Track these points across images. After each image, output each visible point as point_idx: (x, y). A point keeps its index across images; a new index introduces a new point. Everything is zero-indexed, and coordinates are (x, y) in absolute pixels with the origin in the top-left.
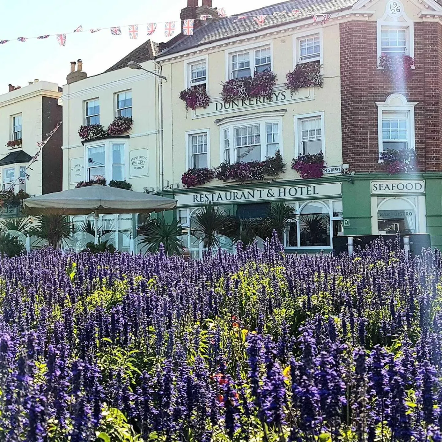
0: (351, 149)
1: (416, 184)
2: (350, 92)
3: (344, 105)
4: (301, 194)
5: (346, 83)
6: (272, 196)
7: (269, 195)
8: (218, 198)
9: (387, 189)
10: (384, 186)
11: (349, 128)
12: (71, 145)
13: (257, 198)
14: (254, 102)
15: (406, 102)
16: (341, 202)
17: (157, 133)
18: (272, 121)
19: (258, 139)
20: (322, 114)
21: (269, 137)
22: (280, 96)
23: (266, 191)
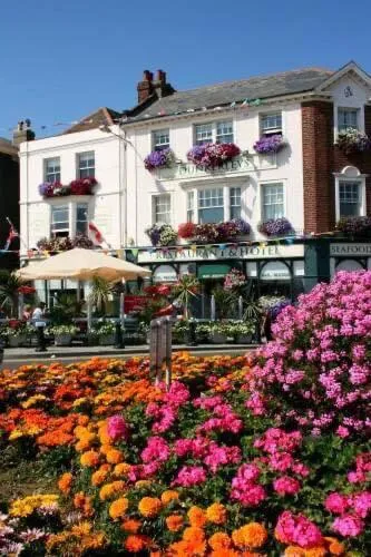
1: (366, 247)
4: (264, 254)
6: (234, 254)
7: (232, 254)
9: (344, 251)
10: (340, 248)
12: (30, 201)
13: (219, 256)
14: (217, 168)
15: (359, 174)
16: (302, 262)
17: (121, 193)
18: (235, 186)
19: (221, 201)
20: (284, 181)
21: (232, 201)
22: (243, 164)
23: (228, 250)
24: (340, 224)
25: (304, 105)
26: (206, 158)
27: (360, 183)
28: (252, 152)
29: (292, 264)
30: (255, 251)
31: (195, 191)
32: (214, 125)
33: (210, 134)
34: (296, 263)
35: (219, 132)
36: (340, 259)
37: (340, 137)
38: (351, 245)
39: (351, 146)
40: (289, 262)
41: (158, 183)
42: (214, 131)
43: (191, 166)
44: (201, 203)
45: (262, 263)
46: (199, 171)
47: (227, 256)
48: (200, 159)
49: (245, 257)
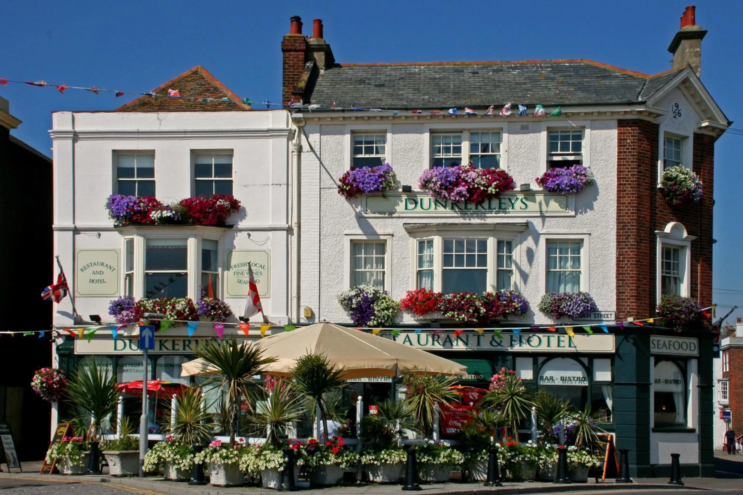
0: (630, 290)
1: (690, 343)
2: (631, 213)
3: (621, 229)
4: (549, 346)
5: (626, 200)
6: (499, 344)
7: (494, 343)
8: (405, 341)
9: (664, 347)
10: (661, 343)
11: (628, 261)
12: (79, 224)
13: (473, 347)
14: (472, 206)
15: (685, 234)
16: (608, 361)
17: (289, 230)
18: (506, 237)
19: (483, 260)
20: (586, 237)
21: (499, 259)
22: (518, 205)
23: (489, 337)
24: (662, 307)
25: (622, 124)
26: (462, 189)
27: (683, 247)
28: (535, 187)
29: (591, 363)
30: (535, 340)
31: (438, 241)
32: (466, 135)
33: (458, 150)
34: (597, 362)
35: (473, 147)
36: (659, 358)
37: (667, 179)
38: (673, 339)
39: (683, 194)
40: (585, 360)
41: (360, 218)
42: (465, 146)
43: (427, 199)
44: (447, 260)
45: (541, 360)
46: (441, 209)
47: (486, 346)
48: (450, 191)
49: (517, 348)
